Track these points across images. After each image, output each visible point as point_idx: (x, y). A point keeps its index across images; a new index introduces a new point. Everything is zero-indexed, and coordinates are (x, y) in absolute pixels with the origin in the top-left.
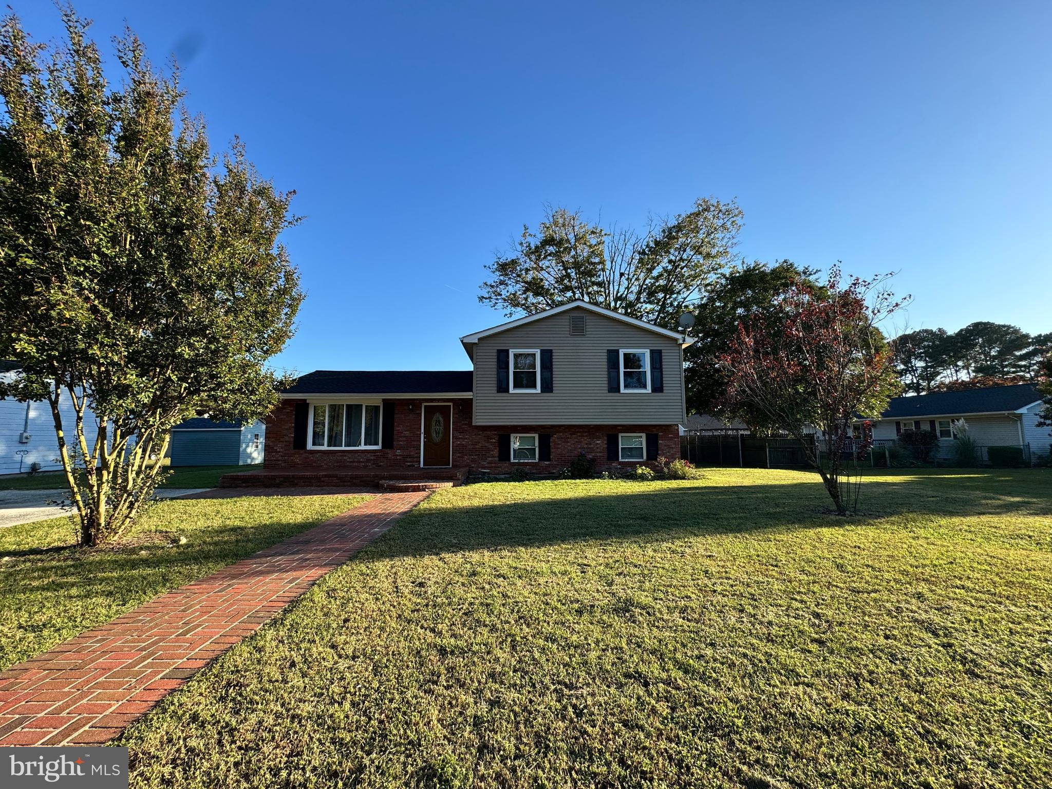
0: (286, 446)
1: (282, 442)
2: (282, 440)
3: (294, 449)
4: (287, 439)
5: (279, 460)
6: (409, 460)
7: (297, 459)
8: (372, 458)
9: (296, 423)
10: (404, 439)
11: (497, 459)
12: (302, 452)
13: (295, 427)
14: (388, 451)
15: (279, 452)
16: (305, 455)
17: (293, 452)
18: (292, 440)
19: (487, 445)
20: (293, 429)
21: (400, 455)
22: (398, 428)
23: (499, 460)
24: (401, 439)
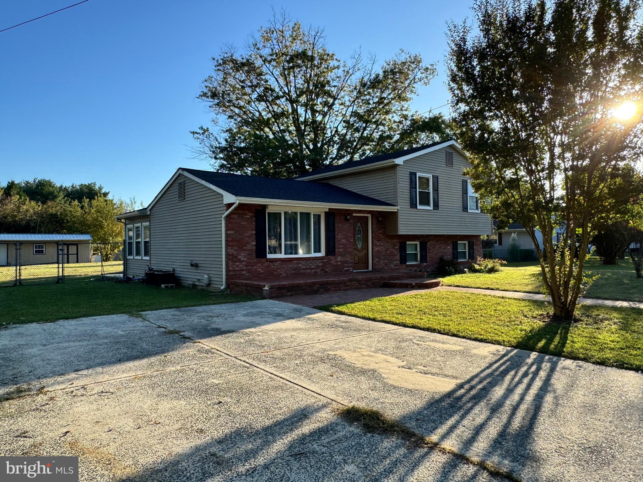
0: (248, 254)
1: (245, 250)
2: (244, 248)
3: (257, 257)
4: (249, 247)
5: (243, 270)
6: (346, 265)
7: (259, 268)
8: (321, 264)
9: (256, 231)
10: (342, 246)
11: (399, 262)
12: (264, 260)
13: (256, 234)
14: (331, 257)
15: (243, 261)
16: (266, 264)
17: (255, 260)
18: (254, 248)
19: (393, 250)
20: (254, 236)
21: (340, 261)
22: (339, 236)
23: (401, 263)
24: (340, 246)
